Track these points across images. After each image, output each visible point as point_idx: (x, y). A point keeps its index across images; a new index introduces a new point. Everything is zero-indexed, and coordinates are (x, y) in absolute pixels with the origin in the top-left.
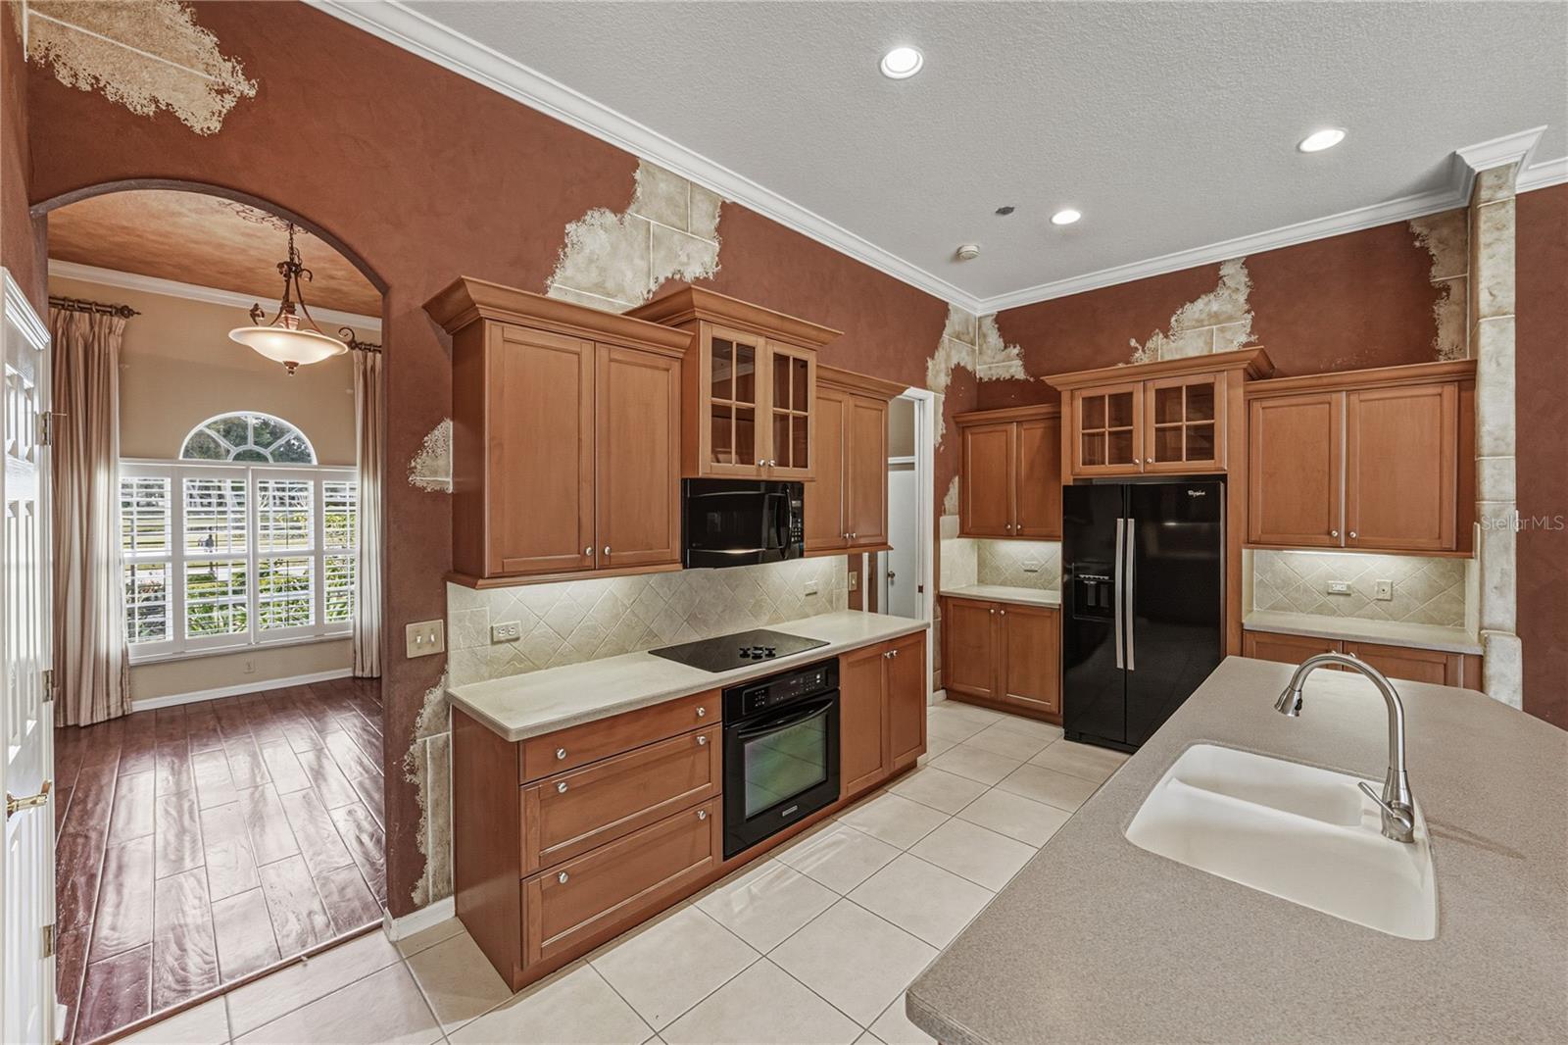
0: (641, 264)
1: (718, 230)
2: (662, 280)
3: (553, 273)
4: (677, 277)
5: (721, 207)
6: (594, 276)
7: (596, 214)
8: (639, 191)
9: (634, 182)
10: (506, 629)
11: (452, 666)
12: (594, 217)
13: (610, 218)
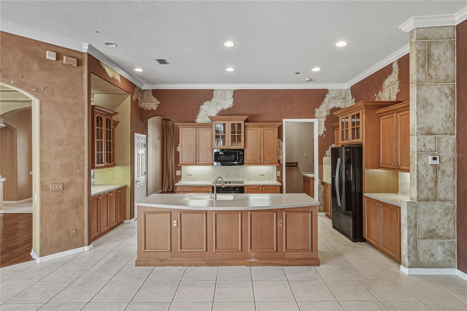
0: (215, 109)
1: (233, 96)
2: (219, 111)
3: (198, 115)
4: (223, 109)
5: (234, 92)
6: (205, 113)
7: (206, 102)
8: (214, 95)
9: (213, 94)
10: (190, 173)
11: (182, 178)
12: (205, 103)
13: (208, 102)
